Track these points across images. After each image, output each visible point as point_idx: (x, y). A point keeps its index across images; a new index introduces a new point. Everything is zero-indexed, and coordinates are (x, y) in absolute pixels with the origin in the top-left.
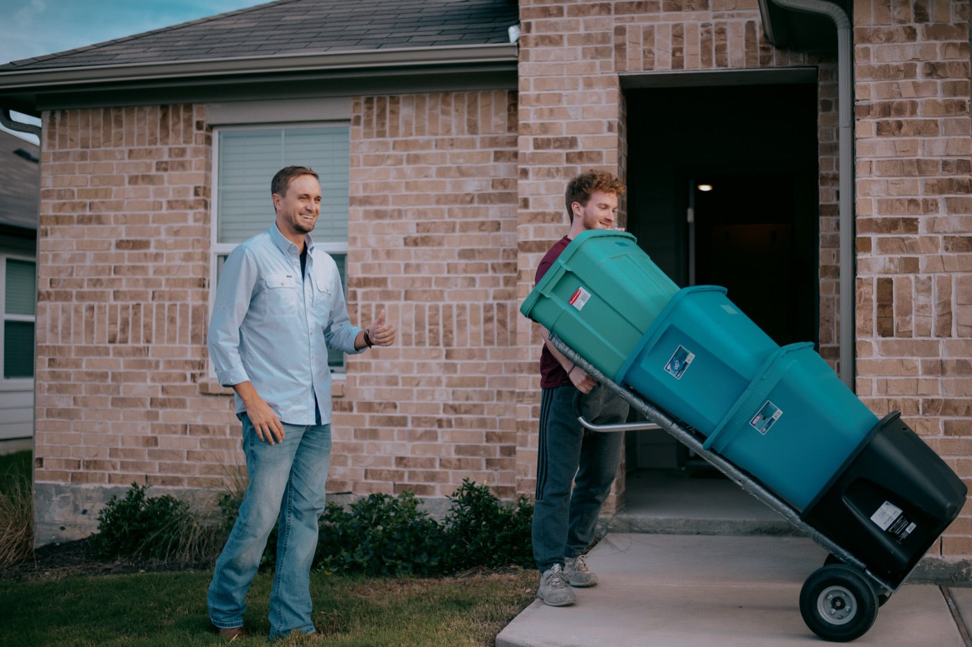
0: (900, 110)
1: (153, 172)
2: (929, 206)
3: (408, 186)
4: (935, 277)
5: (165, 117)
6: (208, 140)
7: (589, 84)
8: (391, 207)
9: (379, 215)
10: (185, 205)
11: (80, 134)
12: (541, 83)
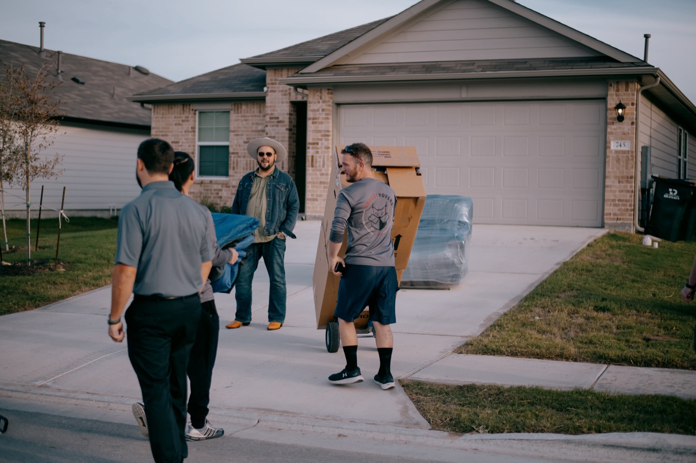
0: (316, 119)
1: (181, 122)
2: (321, 140)
3: (245, 127)
4: (322, 155)
5: (183, 107)
6: (195, 114)
7: (282, 103)
8: (240, 133)
9: (237, 135)
10: (189, 132)
11: (162, 111)
12: (271, 102)
